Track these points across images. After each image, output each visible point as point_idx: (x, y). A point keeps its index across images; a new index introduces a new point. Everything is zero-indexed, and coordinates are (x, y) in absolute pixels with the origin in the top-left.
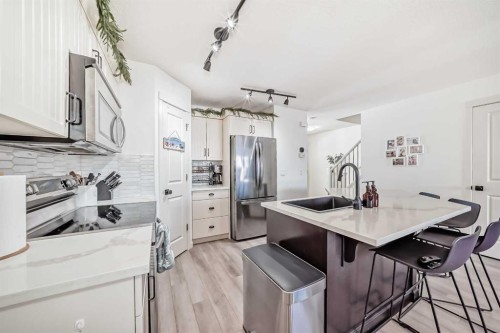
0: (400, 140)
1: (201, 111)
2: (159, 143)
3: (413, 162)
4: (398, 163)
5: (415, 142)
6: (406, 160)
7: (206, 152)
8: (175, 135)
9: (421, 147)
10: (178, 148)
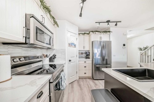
1: (82, 34)
2: (67, 45)
7: (84, 47)
8: (72, 42)
10: (74, 46)
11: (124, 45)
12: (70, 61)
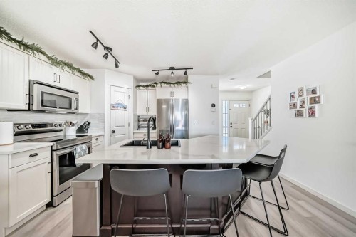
0: (301, 90)
1: (144, 86)
3: (312, 114)
4: (299, 114)
5: (314, 92)
6: (306, 112)
8: (120, 102)
9: (319, 97)
10: (122, 109)
11: (213, 106)
12: (114, 132)
